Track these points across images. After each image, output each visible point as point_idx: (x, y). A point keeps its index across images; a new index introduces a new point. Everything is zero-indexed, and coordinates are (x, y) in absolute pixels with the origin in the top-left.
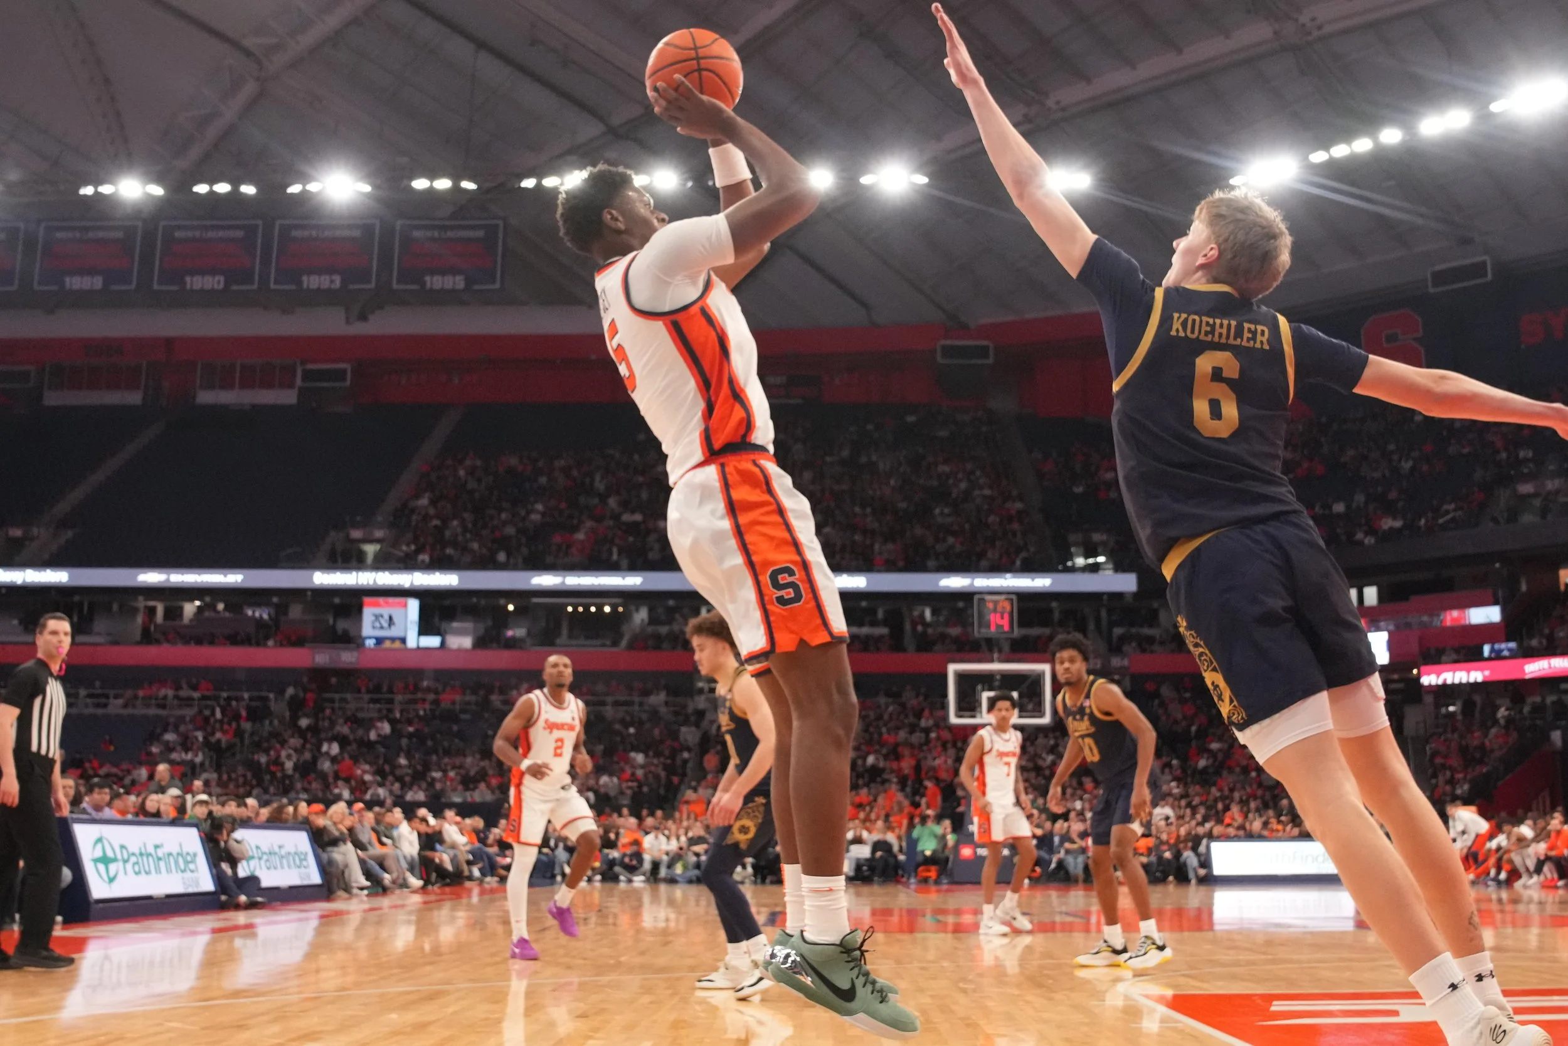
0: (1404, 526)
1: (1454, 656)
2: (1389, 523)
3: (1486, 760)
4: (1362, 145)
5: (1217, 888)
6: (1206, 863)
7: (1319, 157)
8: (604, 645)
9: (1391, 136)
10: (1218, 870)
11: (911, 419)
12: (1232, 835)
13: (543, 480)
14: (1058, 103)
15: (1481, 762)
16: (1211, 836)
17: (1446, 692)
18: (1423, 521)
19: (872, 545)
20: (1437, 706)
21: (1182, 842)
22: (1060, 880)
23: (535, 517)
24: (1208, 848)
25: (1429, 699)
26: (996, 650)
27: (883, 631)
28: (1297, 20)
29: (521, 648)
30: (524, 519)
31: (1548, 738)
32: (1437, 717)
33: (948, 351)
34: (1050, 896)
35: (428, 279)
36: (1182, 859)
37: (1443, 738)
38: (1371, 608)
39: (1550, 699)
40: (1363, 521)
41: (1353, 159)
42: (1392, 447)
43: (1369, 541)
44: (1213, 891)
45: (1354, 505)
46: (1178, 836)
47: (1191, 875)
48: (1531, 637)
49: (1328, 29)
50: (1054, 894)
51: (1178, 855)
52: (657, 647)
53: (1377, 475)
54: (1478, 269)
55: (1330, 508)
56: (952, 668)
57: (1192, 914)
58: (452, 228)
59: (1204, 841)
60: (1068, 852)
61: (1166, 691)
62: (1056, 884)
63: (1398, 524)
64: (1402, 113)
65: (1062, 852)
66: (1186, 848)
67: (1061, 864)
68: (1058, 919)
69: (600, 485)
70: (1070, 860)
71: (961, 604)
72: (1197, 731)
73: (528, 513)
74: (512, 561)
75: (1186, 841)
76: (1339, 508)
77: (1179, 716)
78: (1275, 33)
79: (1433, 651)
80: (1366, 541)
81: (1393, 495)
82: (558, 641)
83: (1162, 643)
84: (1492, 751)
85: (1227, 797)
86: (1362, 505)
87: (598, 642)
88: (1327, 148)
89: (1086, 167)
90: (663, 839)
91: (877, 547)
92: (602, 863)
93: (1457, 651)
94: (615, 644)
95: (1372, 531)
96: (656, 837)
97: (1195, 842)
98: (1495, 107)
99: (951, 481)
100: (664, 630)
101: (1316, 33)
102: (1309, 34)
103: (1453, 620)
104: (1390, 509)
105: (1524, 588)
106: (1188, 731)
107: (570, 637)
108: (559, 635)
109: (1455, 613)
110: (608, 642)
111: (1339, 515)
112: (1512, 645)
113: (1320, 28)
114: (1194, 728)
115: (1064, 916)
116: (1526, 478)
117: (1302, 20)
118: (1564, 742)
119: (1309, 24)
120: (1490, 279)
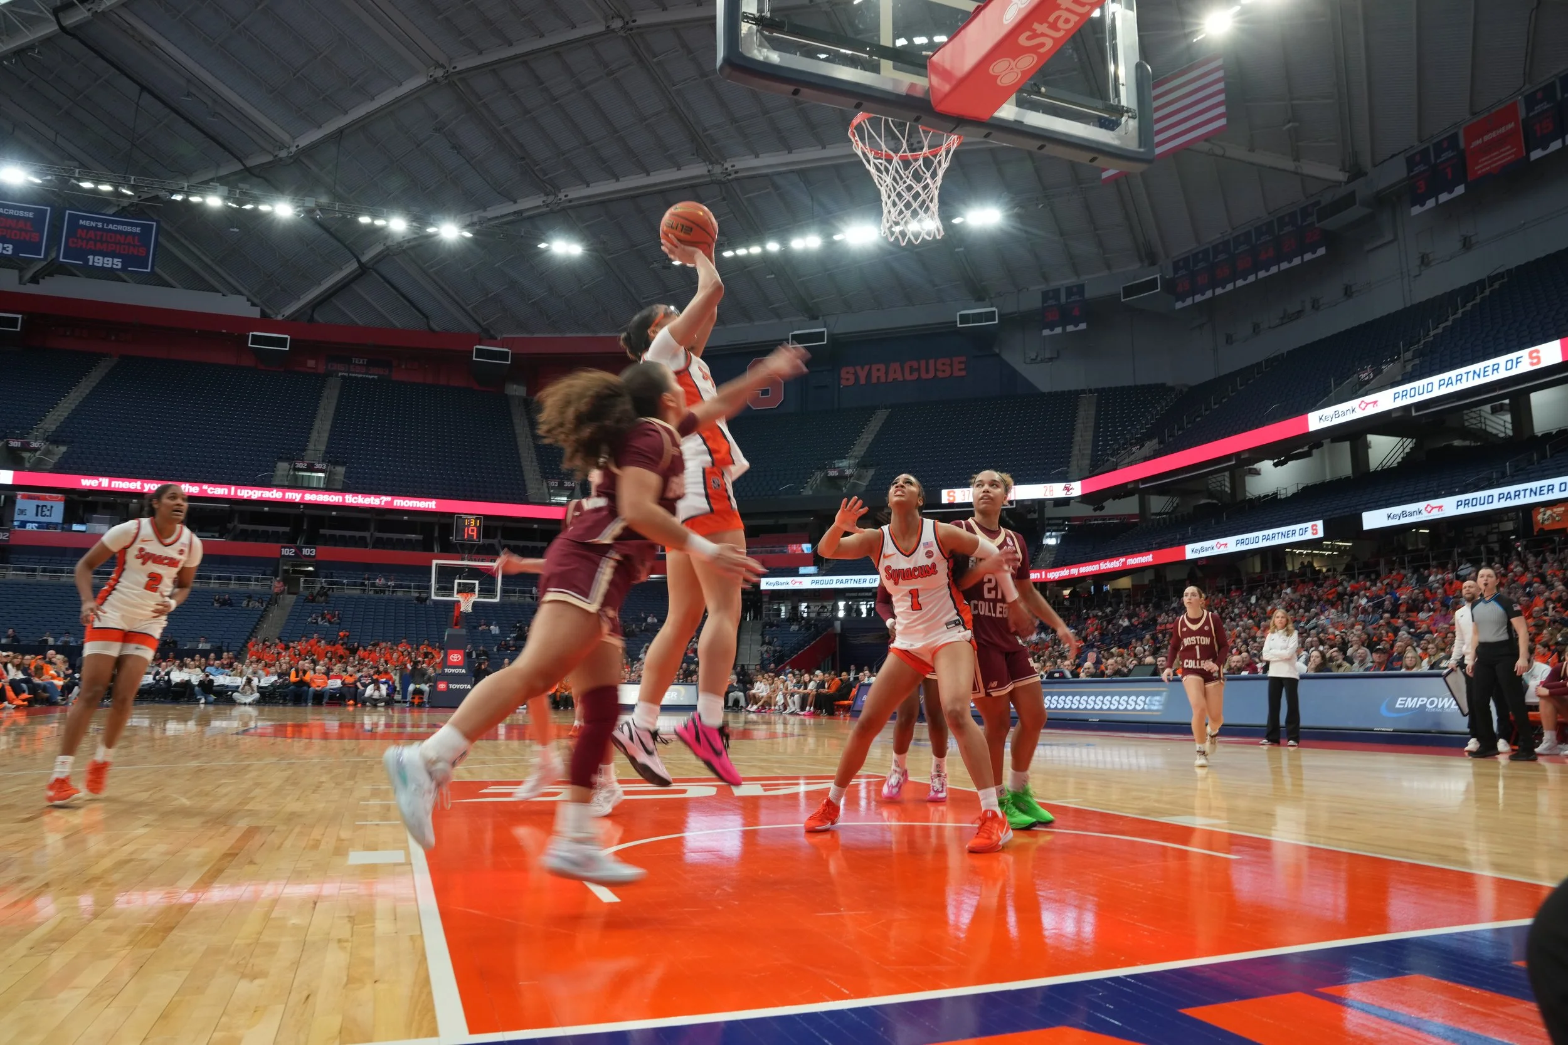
4: (755, 250)
8: (213, 537)
9: (773, 247)
14: (566, 196)
25: (765, 599)
26: (467, 551)
27: (420, 537)
28: (723, 165)
33: (480, 353)
35: (91, 257)
41: (749, 258)
49: (740, 174)
54: (819, 336)
56: (435, 562)
58: (113, 222)
64: (783, 232)
78: (709, 171)
87: (210, 534)
89: (582, 240)
98: (837, 237)
101: (733, 176)
102: (730, 175)
109: (794, 547)
113: (737, 172)
117: (726, 166)
118: (842, 629)
119: (730, 169)
120: (826, 343)
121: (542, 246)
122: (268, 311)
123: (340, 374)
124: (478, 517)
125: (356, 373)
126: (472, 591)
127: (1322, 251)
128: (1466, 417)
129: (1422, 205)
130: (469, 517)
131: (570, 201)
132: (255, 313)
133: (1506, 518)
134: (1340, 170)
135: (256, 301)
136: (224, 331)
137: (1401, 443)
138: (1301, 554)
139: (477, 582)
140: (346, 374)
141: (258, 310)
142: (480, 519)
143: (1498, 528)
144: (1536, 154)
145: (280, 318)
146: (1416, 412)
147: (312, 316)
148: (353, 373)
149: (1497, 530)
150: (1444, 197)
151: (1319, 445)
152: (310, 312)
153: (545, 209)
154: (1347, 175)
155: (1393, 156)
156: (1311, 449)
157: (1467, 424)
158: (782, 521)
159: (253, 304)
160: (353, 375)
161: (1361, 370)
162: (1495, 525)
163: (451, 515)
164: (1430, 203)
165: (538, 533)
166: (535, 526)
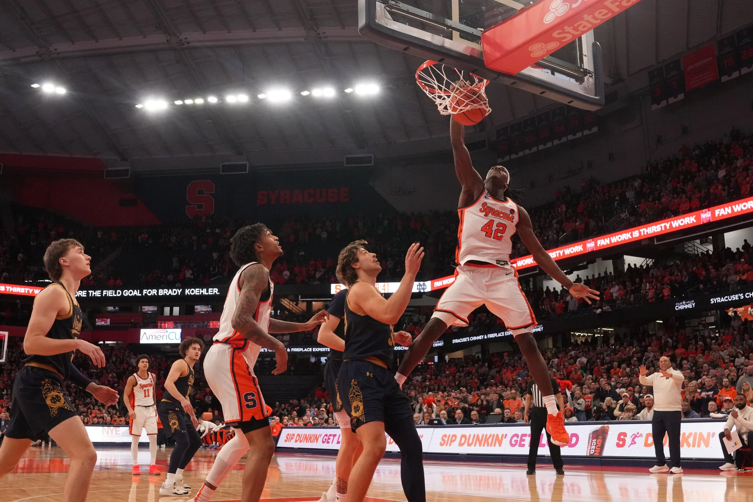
4: (199, 101)
7: (179, 102)
9: (213, 100)
14: (55, 50)
28: (178, 37)
38: (176, 316)
41: (194, 106)
49: (191, 45)
54: (243, 168)
64: (218, 89)
78: (167, 41)
88: (183, 99)
98: (260, 96)
101: (186, 45)
102: (183, 45)
113: (188, 43)
117: (181, 37)
119: (184, 40)
120: (247, 172)
121: (35, 86)
127: (595, 129)
128: (686, 246)
129: (659, 104)
131: (58, 54)
133: (710, 314)
134: (608, 76)
137: (645, 262)
138: (579, 336)
143: (705, 320)
144: (725, 79)
146: (657, 242)
149: (704, 322)
150: (672, 100)
151: (593, 261)
153: (37, 58)
154: (612, 79)
155: (640, 70)
156: (588, 263)
157: (686, 250)
161: (622, 212)
162: (703, 319)
164: (664, 103)
165: (19, 306)
166: (18, 301)
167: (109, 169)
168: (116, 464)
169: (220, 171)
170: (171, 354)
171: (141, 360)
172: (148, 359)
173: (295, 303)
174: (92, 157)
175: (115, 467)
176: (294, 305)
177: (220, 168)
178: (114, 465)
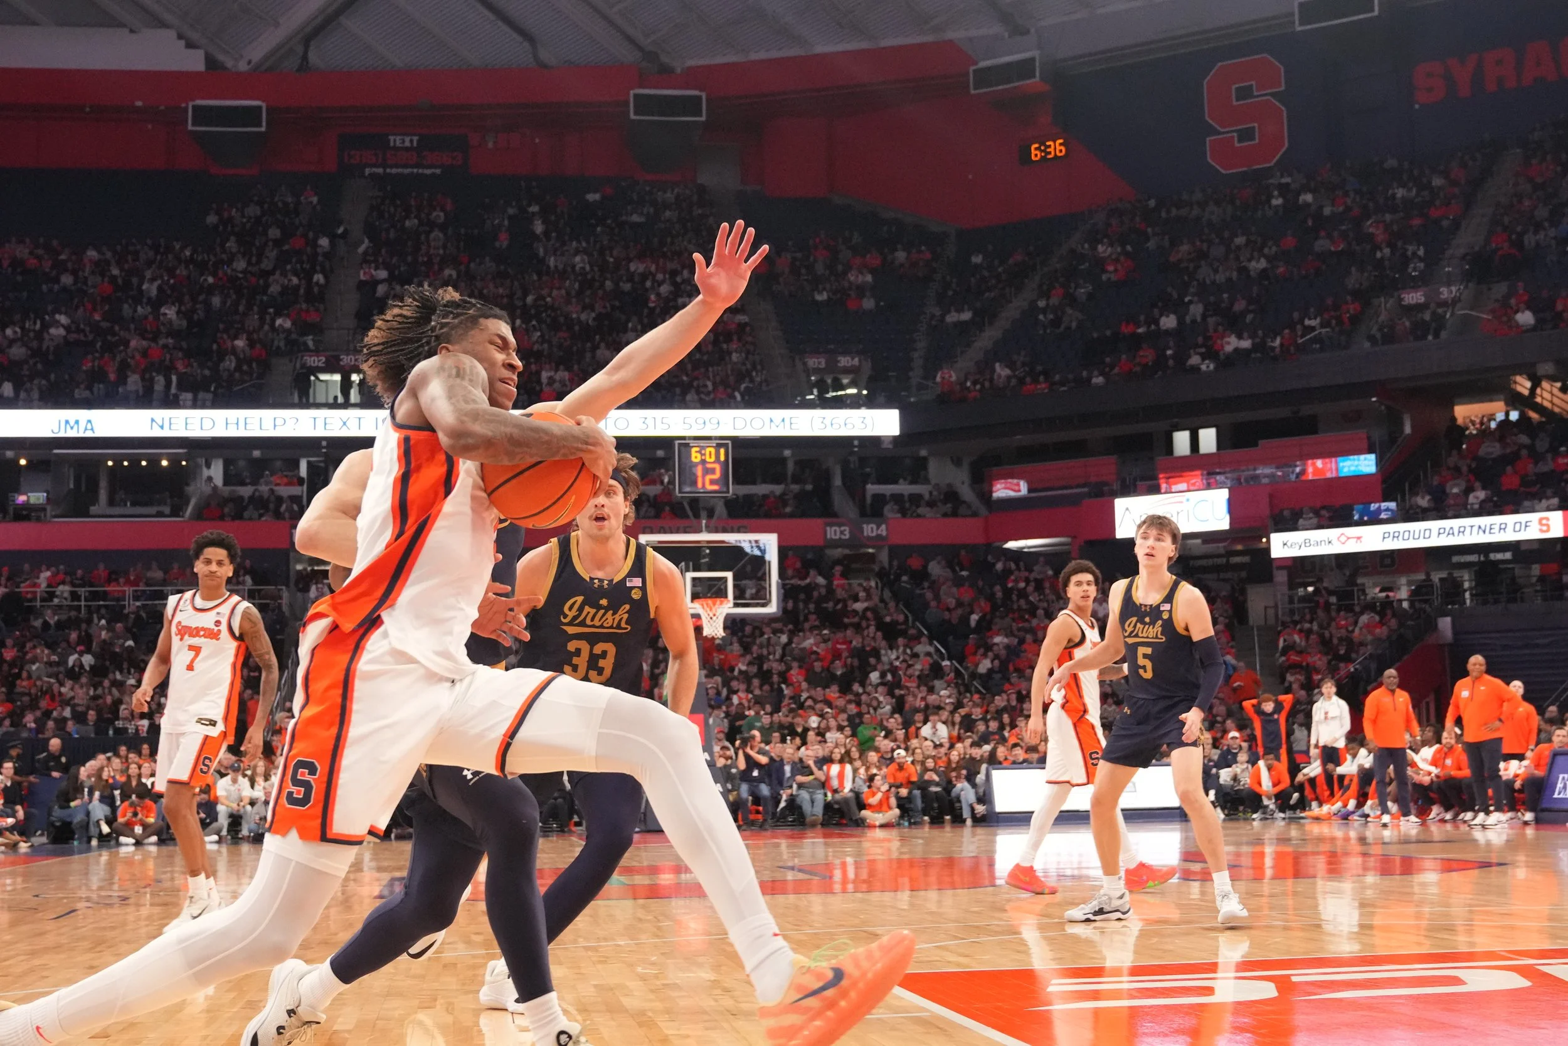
0: (1255, 348)
1: (1315, 521)
2: (1232, 343)
3: (1354, 656)
5: (999, 831)
6: (985, 798)
8: (160, 514)
10: (1002, 805)
11: (593, 197)
12: (1021, 759)
13: (67, 280)
15: (1347, 659)
16: (993, 761)
17: (1301, 567)
18: (1278, 342)
19: (538, 373)
20: (1292, 585)
21: (954, 770)
22: (792, 824)
23: (57, 332)
24: (988, 776)
25: (1281, 577)
26: (704, 514)
29: (38, 519)
30: (39, 336)
31: (1435, 627)
32: (1291, 601)
33: (644, 105)
34: (778, 845)
36: (955, 792)
37: (1298, 627)
38: (1208, 456)
39: (1436, 577)
40: (1200, 340)
42: (1240, 240)
43: (1208, 366)
44: (996, 835)
45: (1188, 319)
46: (949, 761)
47: (966, 814)
48: (1414, 493)
50: (784, 843)
51: (949, 786)
52: (238, 516)
53: (1220, 278)
55: (1157, 323)
57: (967, 865)
59: (984, 767)
60: (801, 786)
61: (936, 569)
62: (787, 831)
63: (1246, 344)
65: (795, 786)
66: (958, 777)
67: (792, 801)
68: (790, 876)
69: (151, 289)
70: (804, 795)
71: (660, 453)
72: (979, 622)
73: (45, 327)
74: (23, 395)
75: (958, 768)
76: (1169, 322)
77: (952, 602)
79: (1286, 513)
80: (1204, 367)
81: (1240, 306)
82: (93, 509)
83: (931, 504)
84: (1361, 644)
85: (1014, 708)
86: (1199, 319)
87: (153, 510)
90: (244, 782)
91: (545, 375)
92: (157, 818)
93: (1317, 513)
94: (176, 511)
95: (1211, 354)
96: (235, 781)
97: (970, 768)
99: (648, 284)
100: (246, 491)
103: (1316, 471)
104: (1235, 325)
105: (1408, 429)
106: (965, 619)
107: (111, 502)
108: (95, 500)
110: (167, 510)
111: (1168, 333)
112: (1392, 505)
114: (974, 618)
115: (795, 872)
116: (1414, 284)
118: (1456, 632)
120: (1376, 13)
122: (221, 57)
123: (367, 171)
124: (721, 442)
125: (397, 166)
126: (721, 594)
130: (702, 443)
132: (195, 62)
135: (194, 36)
136: (139, 103)
139: (729, 575)
140: (380, 170)
141: (199, 55)
142: (725, 446)
145: (243, 67)
147: (305, 57)
148: (391, 167)
152: (300, 49)
158: (1306, 410)
159: (190, 45)
160: (394, 171)
163: (666, 443)
165: (791, 466)
166: (787, 453)
167: (983, 64)
168: (1084, 865)
169: (1294, 23)
170: (1203, 562)
171: (1074, 579)
172: (1093, 573)
173: (1559, 385)
174: (929, 38)
175: (1085, 872)
176: (1556, 391)
177: (1292, 14)
178: (1079, 868)
